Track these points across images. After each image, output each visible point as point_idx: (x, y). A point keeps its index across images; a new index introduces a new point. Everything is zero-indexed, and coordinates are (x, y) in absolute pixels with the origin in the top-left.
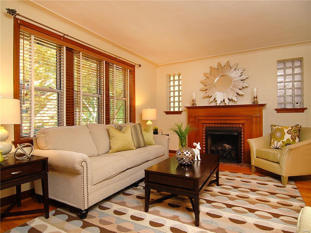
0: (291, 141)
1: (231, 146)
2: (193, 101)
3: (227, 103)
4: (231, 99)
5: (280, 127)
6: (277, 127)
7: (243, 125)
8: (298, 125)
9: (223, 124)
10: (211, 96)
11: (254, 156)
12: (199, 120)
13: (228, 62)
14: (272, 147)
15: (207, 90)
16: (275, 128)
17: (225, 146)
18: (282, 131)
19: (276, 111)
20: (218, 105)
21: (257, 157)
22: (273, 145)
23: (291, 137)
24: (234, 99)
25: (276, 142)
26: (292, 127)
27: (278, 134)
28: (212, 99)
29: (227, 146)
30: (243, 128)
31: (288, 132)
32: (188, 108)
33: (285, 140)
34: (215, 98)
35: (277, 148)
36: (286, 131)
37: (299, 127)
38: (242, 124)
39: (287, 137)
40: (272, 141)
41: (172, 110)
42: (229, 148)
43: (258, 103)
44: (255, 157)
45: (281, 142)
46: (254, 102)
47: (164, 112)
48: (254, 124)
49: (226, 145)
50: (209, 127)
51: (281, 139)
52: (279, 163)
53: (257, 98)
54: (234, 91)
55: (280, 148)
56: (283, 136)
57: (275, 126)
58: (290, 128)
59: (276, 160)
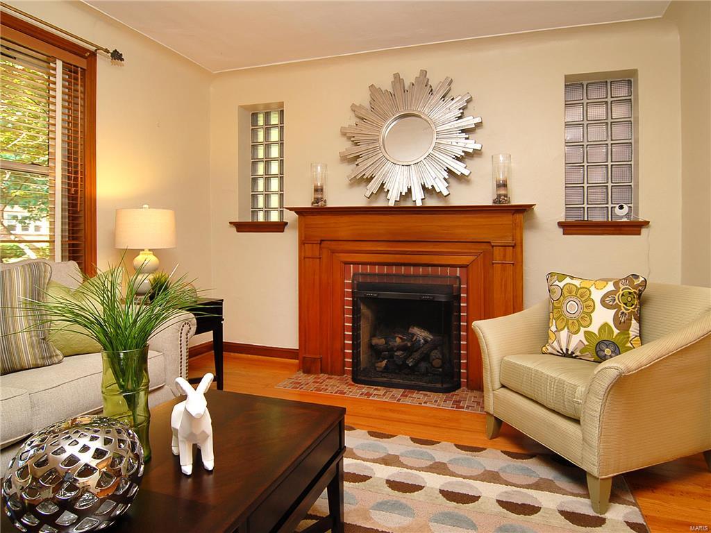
0: (616, 331)
1: (431, 332)
2: (316, 190)
3: (418, 197)
4: (430, 187)
5: (576, 282)
6: (568, 280)
7: (464, 269)
8: (636, 277)
9: (404, 265)
10: (372, 178)
11: (492, 382)
12: (333, 252)
14: (550, 350)
15: (358, 157)
16: (561, 284)
17: (413, 335)
18: (583, 295)
19: (561, 229)
20: (391, 204)
21: (503, 386)
22: (555, 344)
23: (616, 317)
24: (441, 187)
25: (564, 334)
26: (616, 284)
27: (572, 307)
28: (373, 186)
29: (420, 334)
30: (464, 280)
31: (603, 302)
32: (300, 212)
33: (594, 328)
34: (383, 185)
35: (567, 355)
36: (597, 295)
37: (639, 285)
38: (461, 266)
39: (603, 317)
40: (553, 328)
41: (261, 218)
42: (426, 341)
43: (509, 202)
44: (497, 385)
45: (580, 336)
46: (498, 199)
47: (230, 223)
48: (498, 268)
49: (416, 330)
50: (365, 275)
51: (580, 325)
52: (577, 421)
53: (505, 185)
54: (438, 161)
55: (577, 353)
56: (586, 315)
57: (562, 277)
58: (610, 287)
59: (570, 413)
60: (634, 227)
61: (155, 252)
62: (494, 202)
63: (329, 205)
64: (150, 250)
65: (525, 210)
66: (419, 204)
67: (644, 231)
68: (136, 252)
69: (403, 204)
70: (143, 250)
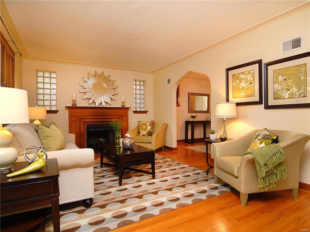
0: (151, 130)
1: (104, 139)
2: (73, 101)
3: (104, 105)
4: (107, 102)
5: (144, 122)
6: (142, 122)
8: (153, 121)
9: (101, 122)
10: (90, 99)
12: (81, 119)
13: (103, 72)
14: (140, 135)
15: (86, 92)
16: (141, 123)
17: (100, 140)
18: (145, 124)
19: (133, 112)
20: (97, 106)
22: (142, 134)
23: (151, 128)
24: (109, 102)
25: (143, 132)
26: (150, 122)
27: (144, 127)
28: (91, 101)
29: (102, 140)
32: (68, 107)
33: (148, 130)
34: (94, 101)
35: (144, 135)
36: (148, 124)
39: (149, 128)
40: (141, 131)
42: (103, 141)
43: (125, 107)
45: (146, 132)
46: (123, 106)
48: (123, 121)
49: (100, 139)
50: (90, 125)
51: (146, 130)
52: (151, 143)
53: (124, 103)
55: (146, 135)
56: (147, 128)
57: (141, 122)
58: (150, 123)
59: (149, 142)
60: (145, 112)
61: (40, 120)
62: (122, 106)
63: (78, 105)
64: (38, 120)
65: (128, 108)
66: (104, 106)
67: (147, 112)
68: (34, 120)
69: (99, 106)
70: (36, 120)
